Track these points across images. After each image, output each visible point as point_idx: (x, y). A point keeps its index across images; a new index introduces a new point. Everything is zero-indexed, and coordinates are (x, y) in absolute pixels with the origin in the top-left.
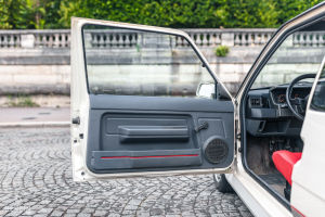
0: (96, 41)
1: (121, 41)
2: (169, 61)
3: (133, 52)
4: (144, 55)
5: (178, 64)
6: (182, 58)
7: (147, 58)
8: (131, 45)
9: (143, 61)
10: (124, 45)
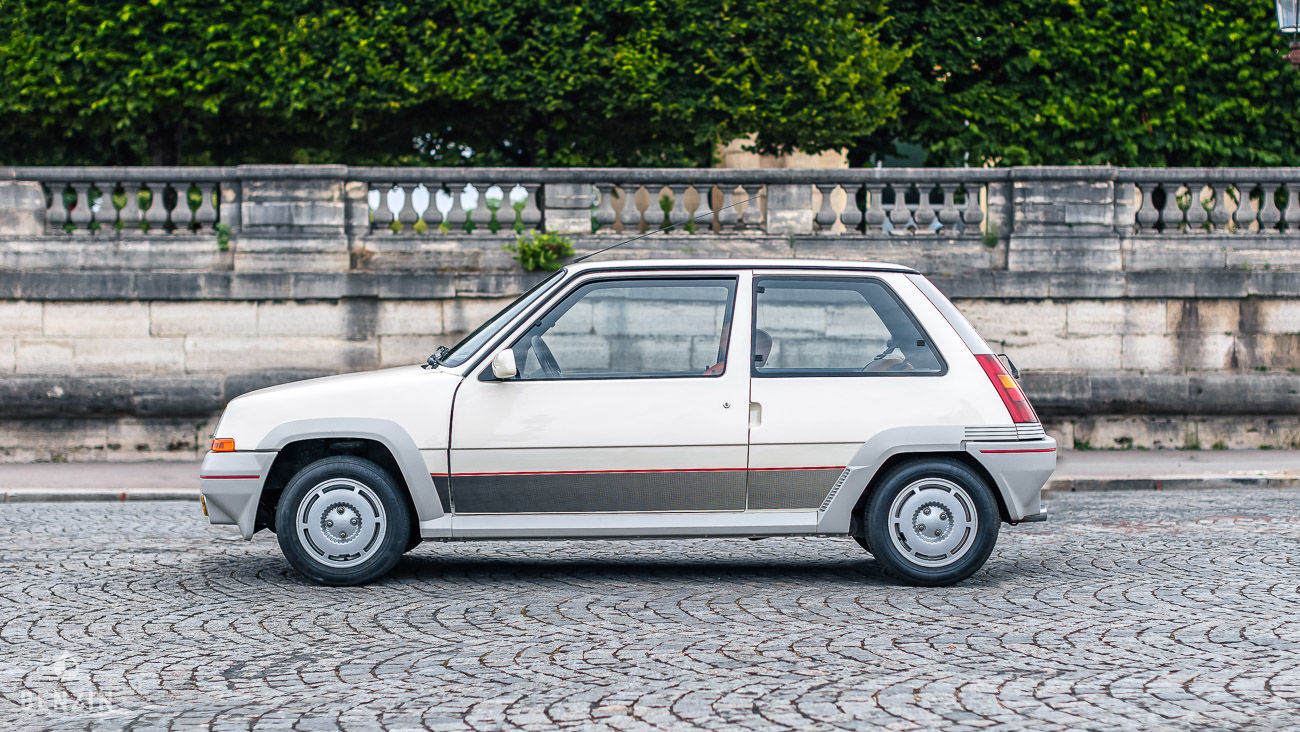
0: (59, 210)
1: (158, 211)
2: (339, 289)
3: (202, 253)
4: (243, 264)
5: (375, 300)
6: (388, 279)
7: (256, 278)
8: (195, 226)
9: (237, 289)
10: (170, 226)
